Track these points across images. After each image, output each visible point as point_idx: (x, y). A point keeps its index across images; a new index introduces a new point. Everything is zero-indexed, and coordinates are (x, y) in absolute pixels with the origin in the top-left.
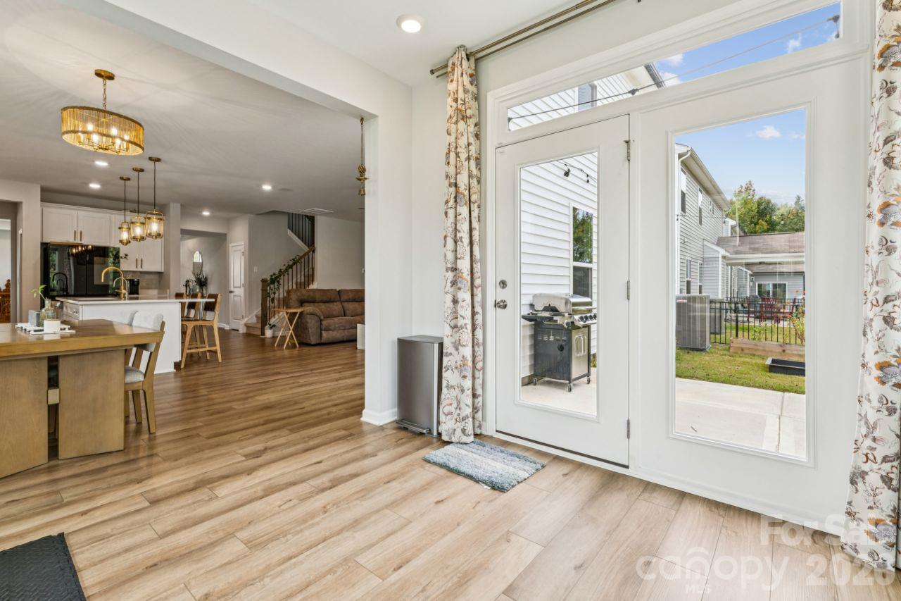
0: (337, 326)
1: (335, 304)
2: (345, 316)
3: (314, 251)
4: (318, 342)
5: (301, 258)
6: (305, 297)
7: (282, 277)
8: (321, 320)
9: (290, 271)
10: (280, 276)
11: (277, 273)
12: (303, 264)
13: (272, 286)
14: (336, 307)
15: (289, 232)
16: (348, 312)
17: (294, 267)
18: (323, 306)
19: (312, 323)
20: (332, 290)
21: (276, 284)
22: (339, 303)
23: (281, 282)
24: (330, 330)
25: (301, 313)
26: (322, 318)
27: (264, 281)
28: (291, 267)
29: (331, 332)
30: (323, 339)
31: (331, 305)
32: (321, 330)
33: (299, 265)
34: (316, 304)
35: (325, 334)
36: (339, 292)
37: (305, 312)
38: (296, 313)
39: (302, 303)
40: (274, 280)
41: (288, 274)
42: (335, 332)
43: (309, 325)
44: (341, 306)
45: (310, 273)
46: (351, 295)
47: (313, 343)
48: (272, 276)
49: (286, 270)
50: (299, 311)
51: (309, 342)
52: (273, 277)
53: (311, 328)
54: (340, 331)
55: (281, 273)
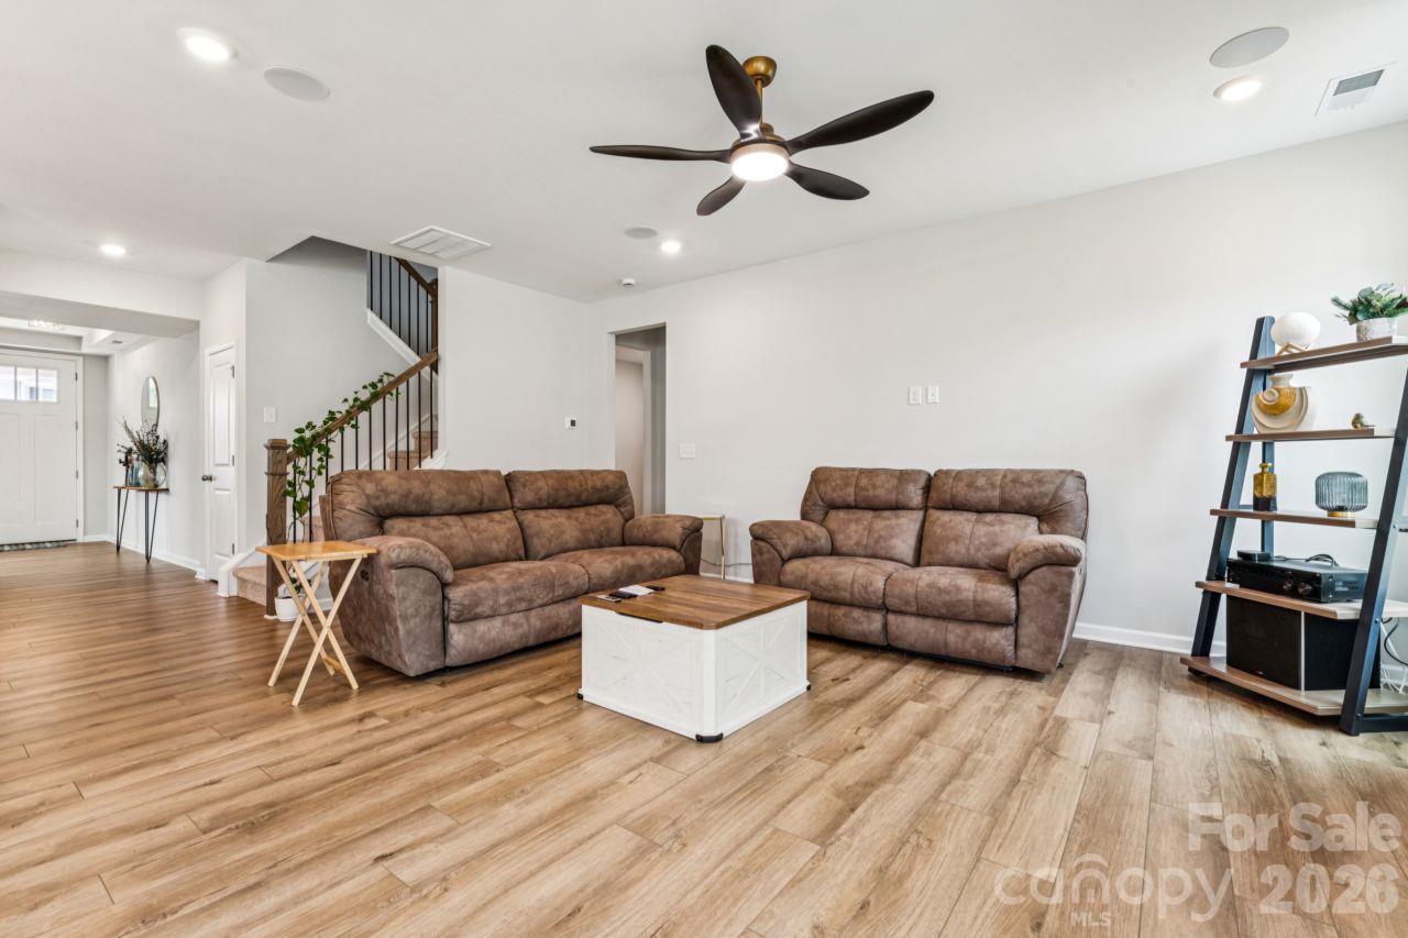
0: (502, 600)
1: (496, 516)
2: (527, 557)
3: (434, 367)
4: (433, 665)
5: (399, 380)
6: (394, 498)
7: (336, 435)
8: (444, 585)
9: (363, 417)
10: (329, 431)
11: (319, 424)
12: (403, 397)
13: (302, 462)
14: (497, 529)
15: (372, 317)
16: (537, 544)
17: (377, 407)
18: (455, 528)
19: (407, 600)
20: (485, 472)
21: (316, 454)
22: (509, 513)
23: (334, 448)
24: (476, 618)
25: (369, 561)
26: (449, 575)
27: (276, 447)
28: (365, 406)
29: (481, 627)
30: (452, 652)
31: (482, 522)
32: (445, 620)
33: (390, 402)
34: (434, 521)
35: (458, 636)
36: (510, 480)
37: (383, 560)
38: (350, 562)
39: (380, 519)
40: (311, 443)
41: (355, 427)
42: (497, 622)
43: (397, 609)
44: (515, 523)
45: (426, 428)
46: (544, 488)
47: (412, 673)
48: (300, 431)
49: (350, 416)
50: (357, 553)
51: (398, 665)
52: (308, 434)
53: (405, 618)
54: (513, 618)
55: (334, 423)
